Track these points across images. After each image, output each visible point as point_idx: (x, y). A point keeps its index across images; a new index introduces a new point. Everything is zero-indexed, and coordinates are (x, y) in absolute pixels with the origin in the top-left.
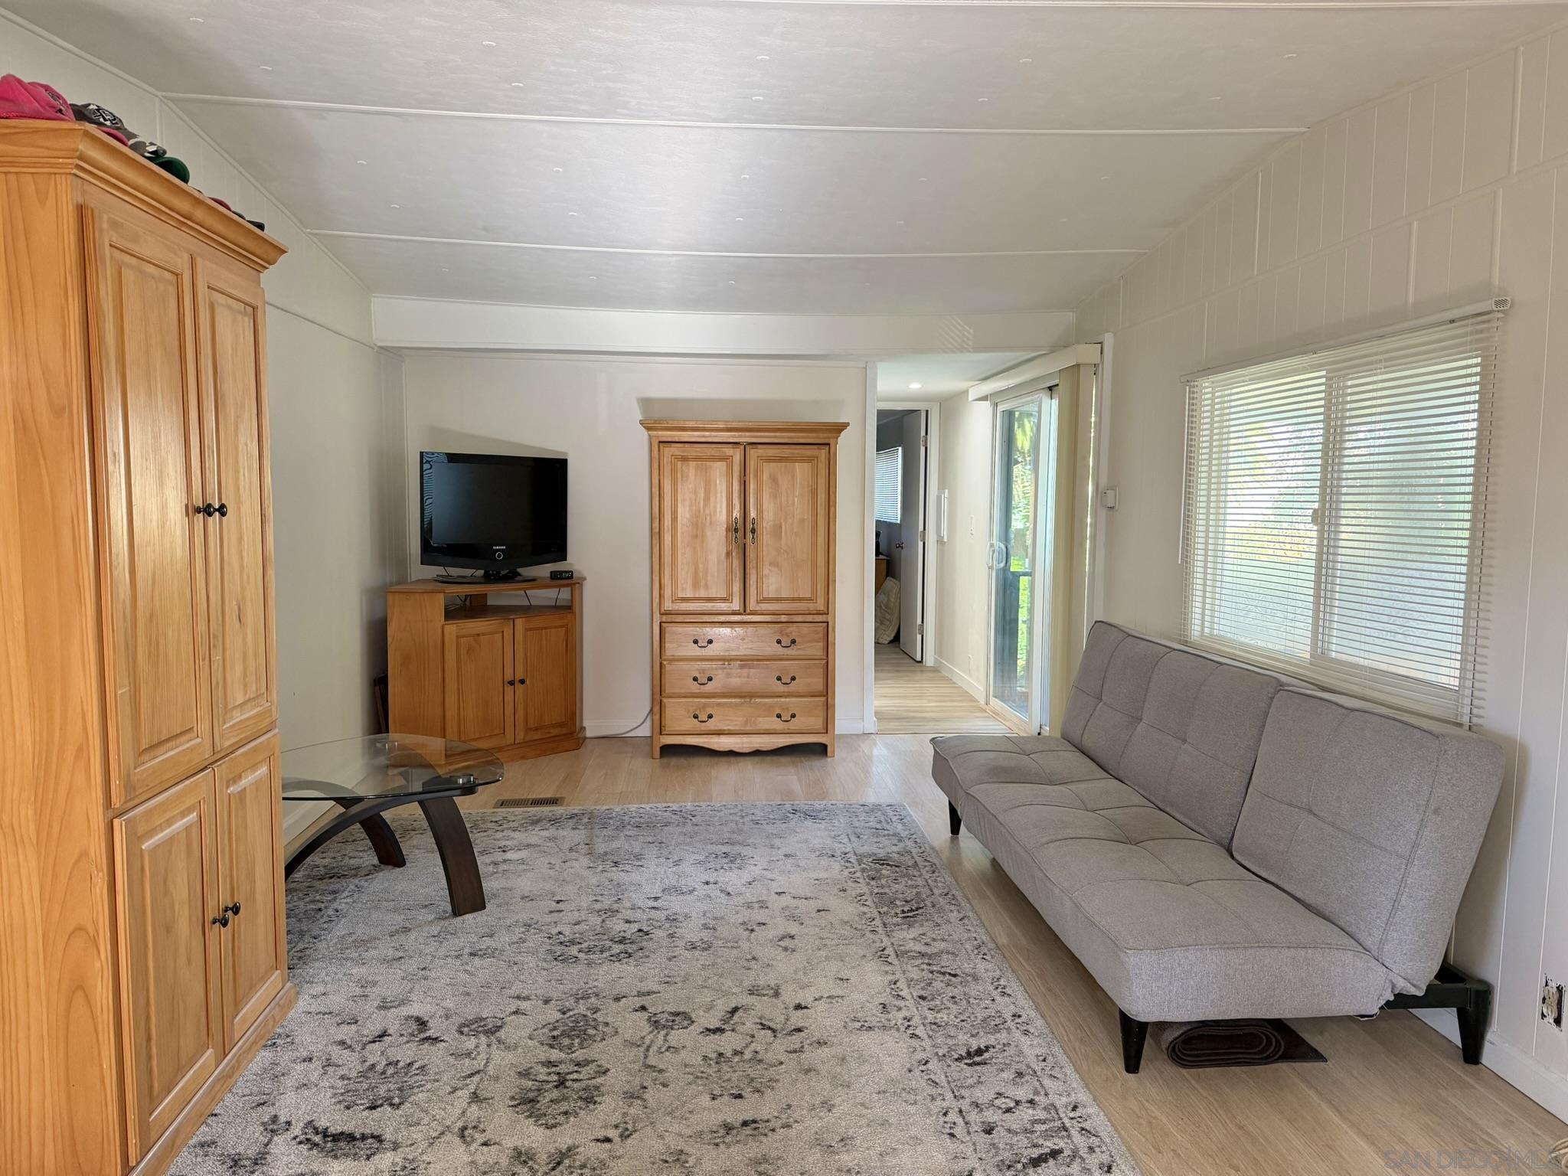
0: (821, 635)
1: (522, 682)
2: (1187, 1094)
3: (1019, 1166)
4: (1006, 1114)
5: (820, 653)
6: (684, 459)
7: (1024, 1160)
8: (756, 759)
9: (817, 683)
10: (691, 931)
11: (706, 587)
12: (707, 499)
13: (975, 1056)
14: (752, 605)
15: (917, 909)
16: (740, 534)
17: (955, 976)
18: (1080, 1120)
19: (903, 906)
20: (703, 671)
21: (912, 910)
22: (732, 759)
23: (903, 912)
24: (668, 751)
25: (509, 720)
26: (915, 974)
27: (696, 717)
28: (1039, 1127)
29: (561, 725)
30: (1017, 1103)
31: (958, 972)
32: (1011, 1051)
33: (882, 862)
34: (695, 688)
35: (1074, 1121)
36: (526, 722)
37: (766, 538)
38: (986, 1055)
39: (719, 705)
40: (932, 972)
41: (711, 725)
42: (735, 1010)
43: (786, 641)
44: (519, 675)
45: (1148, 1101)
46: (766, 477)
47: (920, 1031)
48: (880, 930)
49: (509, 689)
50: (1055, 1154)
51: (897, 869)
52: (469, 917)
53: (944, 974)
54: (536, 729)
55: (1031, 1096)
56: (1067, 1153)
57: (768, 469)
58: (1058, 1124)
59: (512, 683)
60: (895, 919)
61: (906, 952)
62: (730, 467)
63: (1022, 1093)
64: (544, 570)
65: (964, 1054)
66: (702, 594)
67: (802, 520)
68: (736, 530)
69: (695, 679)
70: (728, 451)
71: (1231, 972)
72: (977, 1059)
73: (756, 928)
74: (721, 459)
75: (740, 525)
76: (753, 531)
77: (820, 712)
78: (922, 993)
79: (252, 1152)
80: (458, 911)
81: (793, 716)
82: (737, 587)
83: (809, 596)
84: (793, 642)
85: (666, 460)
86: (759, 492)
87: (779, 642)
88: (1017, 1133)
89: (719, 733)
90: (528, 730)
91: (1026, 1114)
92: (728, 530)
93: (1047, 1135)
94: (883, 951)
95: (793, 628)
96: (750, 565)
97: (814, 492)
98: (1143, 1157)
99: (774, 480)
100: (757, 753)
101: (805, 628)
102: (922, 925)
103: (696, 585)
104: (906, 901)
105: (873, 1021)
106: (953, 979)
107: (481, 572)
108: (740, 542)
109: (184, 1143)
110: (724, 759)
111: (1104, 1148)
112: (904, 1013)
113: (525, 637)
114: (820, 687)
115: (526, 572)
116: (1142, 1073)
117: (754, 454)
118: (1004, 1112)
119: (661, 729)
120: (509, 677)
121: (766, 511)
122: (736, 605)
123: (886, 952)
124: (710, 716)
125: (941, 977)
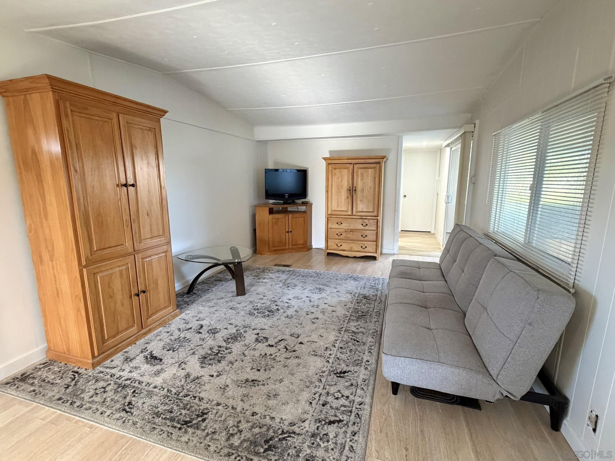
0: (376, 223)
1: (291, 232)
2: (410, 409)
3: (323, 423)
4: (335, 400)
5: (375, 229)
6: (335, 169)
7: (327, 421)
8: (354, 259)
9: (374, 238)
10: (290, 312)
11: (341, 207)
12: (342, 180)
13: (341, 374)
14: (354, 213)
15: (364, 316)
16: (351, 191)
17: (358, 342)
18: (359, 410)
19: (360, 314)
20: (339, 232)
21: (362, 316)
22: (347, 258)
23: (359, 316)
24: (329, 254)
25: (287, 241)
26: (345, 339)
27: (337, 245)
28: (343, 408)
29: (302, 244)
30: (343, 396)
31: (360, 341)
32: (356, 375)
33: (365, 297)
34: (337, 237)
35: (357, 410)
36: (292, 243)
37: (359, 193)
38: (346, 374)
39: (344, 242)
40: (351, 339)
41: (341, 248)
42: (282, 340)
43: (364, 224)
44: (290, 230)
45: (392, 408)
46: (359, 174)
47: (331, 360)
48: (346, 321)
49: (287, 234)
50: (340, 421)
51: (368, 301)
52: (239, 297)
53: (355, 340)
54: (295, 245)
55: (349, 395)
56: (345, 422)
57: (360, 171)
58: (350, 409)
59: (288, 232)
60: (354, 318)
61: (349, 330)
62: (349, 171)
63: (346, 393)
64: (300, 201)
65: (339, 372)
66: (339, 209)
67: (370, 187)
68: (350, 190)
69: (337, 234)
70: (348, 165)
71: (423, 371)
72: (342, 375)
73: (310, 314)
74: (347, 168)
75: (351, 189)
76: (355, 190)
77: (375, 247)
78: (343, 346)
79: (132, 357)
80: (238, 295)
81: (366, 247)
82: (350, 207)
83: (372, 211)
84: (367, 225)
85: (330, 169)
86: (357, 178)
87: (362, 225)
88: (333, 408)
89: (344, 250)
90: (293, 245)
91: (343, 401)
92: (347, 190)
93: (343, 413)
95: (367, 221)
96: (354, 201)
97: (375, 178)
98: (373, 432)
99: (362, 174)
100: (355, 257)
101: (372, 221)
102: (361, 322)
103: (338, 207)
104: (362, 312)
105: (319, 353)
107: (282, 202)
108: (351, 193)
109: (121, 351)
110: (345, 258)
111: (359, 425)
112: (331, 352)
113: (292, 220)
114: (375, 239)
115: (297, 201)
116: (398, 396)
117: (356, 166)
118: (335, 399)
119: (327, 247)
120: (287, 230)
121: (359, 184)
122: (350, 213)
123: (342, 329)
124: (341, 245)
125: (353, 341)
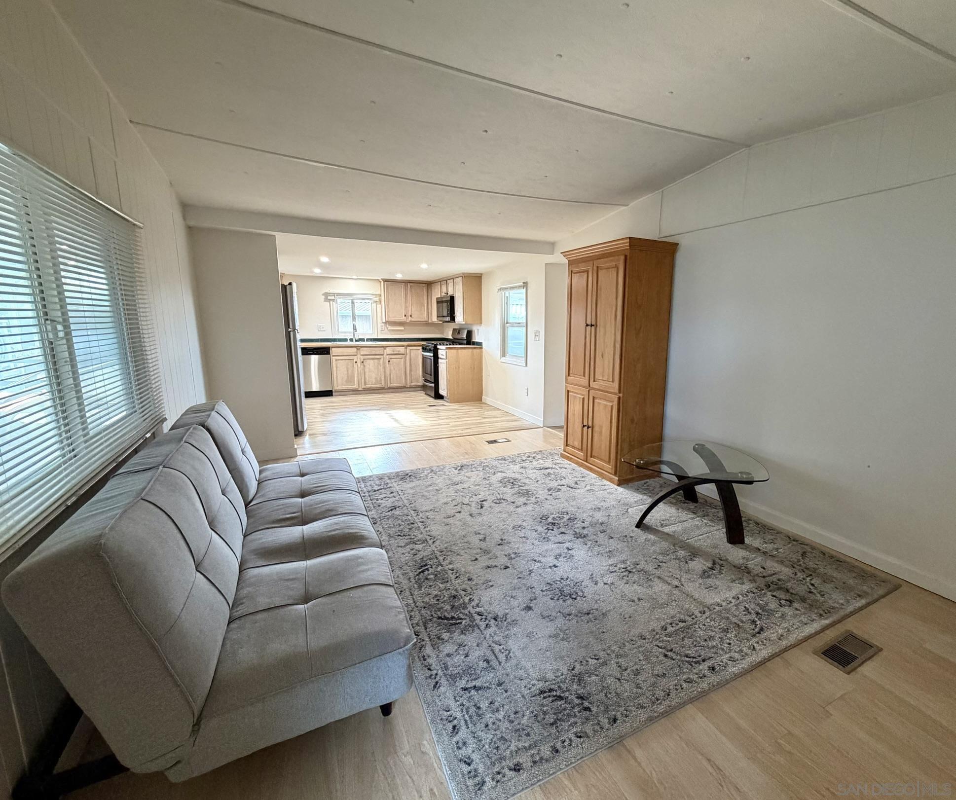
15: (420, 573)
19: (428, 574)
21: (423, 572)
23: (428, 570)
26: (416, 532)
40: (409, 535)
47: (412, 512)
48: (438, 554)
53: (404, 535)
60: (432, 563)
61: (422, 543)
78: (413, 525)
94: (434, 542)
104: (427, 579)
106: (399, 534)
112: (419, 517)
123: (432, 541)
125: (405, 533)
